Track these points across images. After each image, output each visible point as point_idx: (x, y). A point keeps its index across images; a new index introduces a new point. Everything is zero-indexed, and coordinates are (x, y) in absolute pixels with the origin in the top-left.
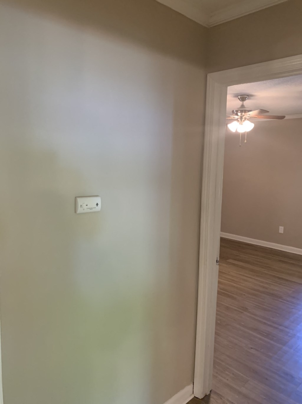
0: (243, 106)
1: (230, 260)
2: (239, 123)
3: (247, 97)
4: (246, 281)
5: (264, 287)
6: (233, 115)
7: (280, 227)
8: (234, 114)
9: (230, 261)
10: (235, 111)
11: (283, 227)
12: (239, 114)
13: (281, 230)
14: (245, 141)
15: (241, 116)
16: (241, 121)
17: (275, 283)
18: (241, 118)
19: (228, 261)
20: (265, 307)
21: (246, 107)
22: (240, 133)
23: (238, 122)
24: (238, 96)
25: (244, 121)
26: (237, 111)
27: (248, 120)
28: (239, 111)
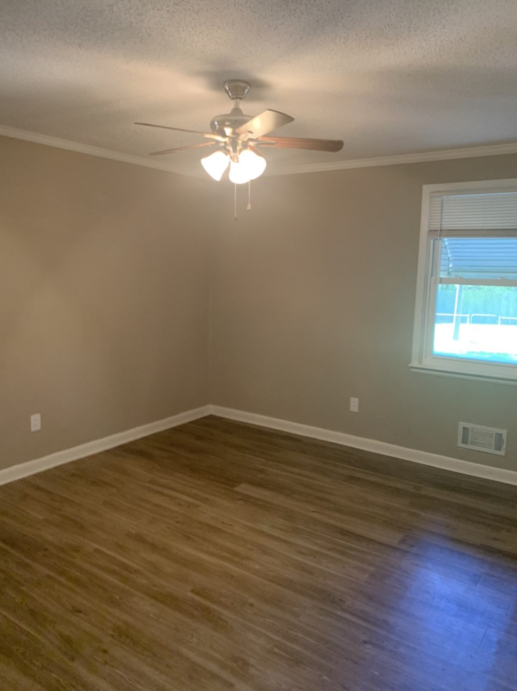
0: (237, 111)
1: (244, 485)
2: (228, 157)
3: (246, 88)
4: (265, 551)
5: (304, 569)
6: (213, 134)
7: (352, 399)
8: (215, 132)
9: (243, 488)
10: (216, 123)
11: (357, 400)
12: (228, 131)
13: (354, 404)
14: (249, 207)
15: (232, 138)
16: (235, 150)
17: (330, 549)
18: (234, 142)
19: (236, 489)
20: (295, 647)
21: (244, 113)
22: (233, 184)
23: (226, 155)
24: (224, 85)
25: (241, 150)
26: (222, 124)
27: (252, 149)
28: (227, 123)
